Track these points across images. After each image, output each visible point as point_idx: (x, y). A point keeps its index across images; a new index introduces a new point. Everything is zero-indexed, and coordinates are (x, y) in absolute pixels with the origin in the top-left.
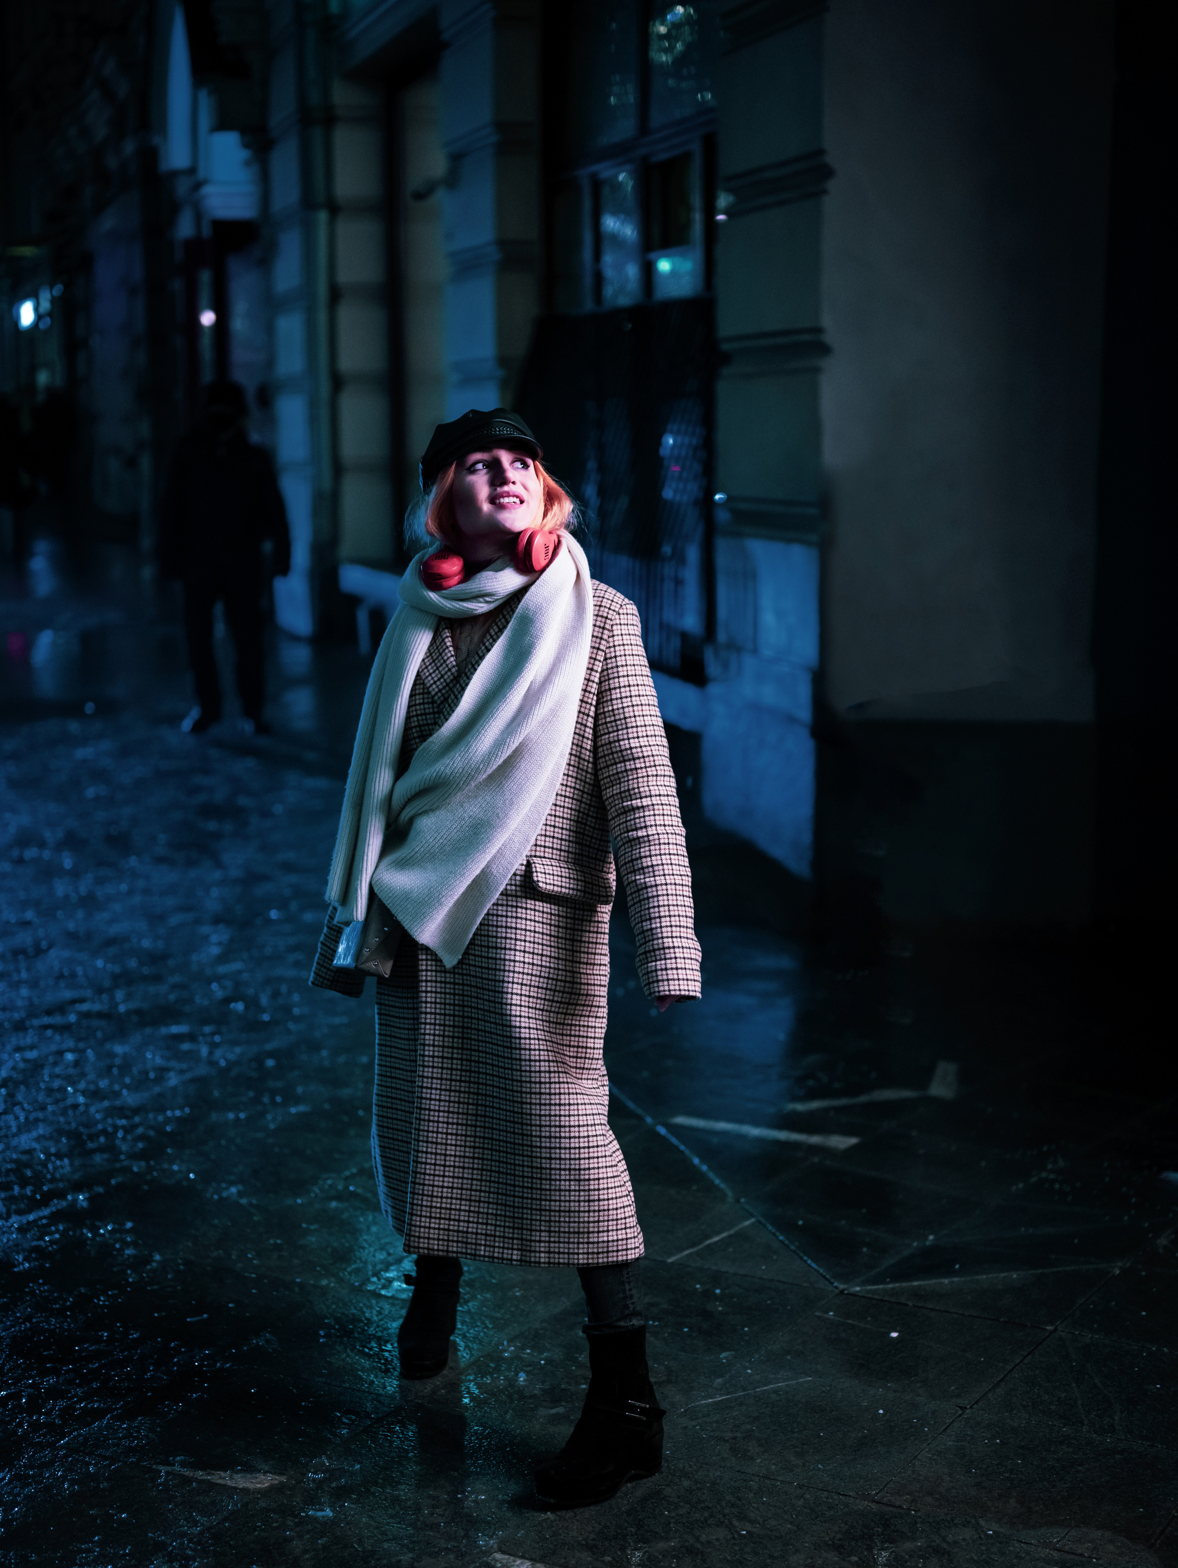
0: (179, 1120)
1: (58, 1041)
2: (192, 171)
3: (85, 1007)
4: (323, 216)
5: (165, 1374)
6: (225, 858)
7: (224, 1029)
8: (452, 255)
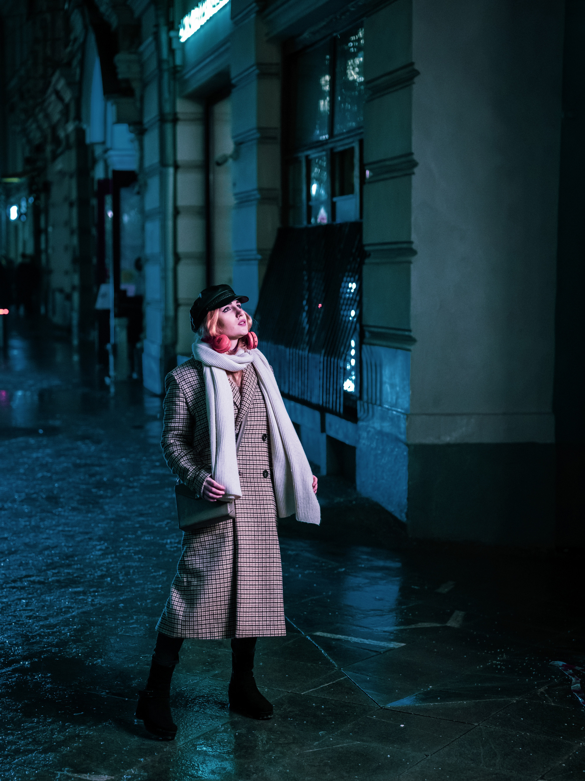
0: (75, 630)
1: (18, 594)
2: (104, 143)
3: (32, 579)
4: (171, 170)
5: (62, 736)
6: (106, 507)
7: (100, 590)
8: (235, 195)
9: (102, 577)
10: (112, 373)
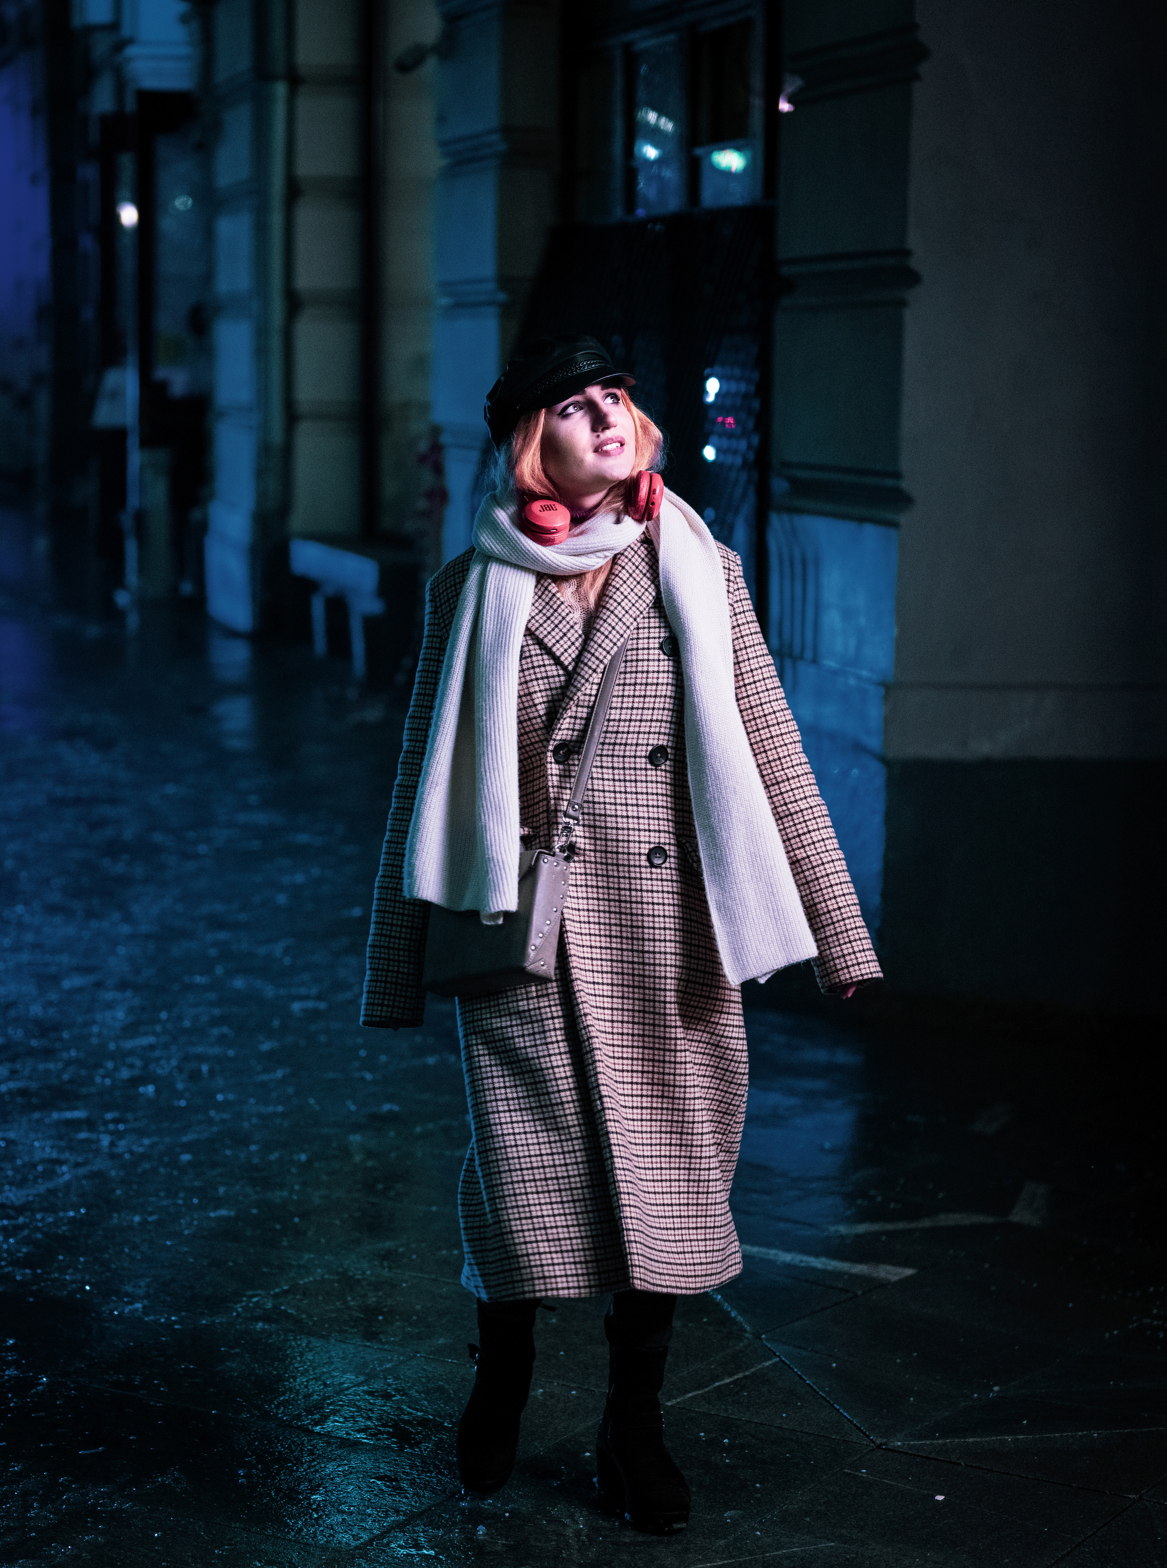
0: (72, 1221)
2: (114, 26)
4: (280, 89)
5: (51, 1513)
6: (136, 909)
7: (130, 1116)
8: (444, 144)
9: (135, 1082)
10: (132, 577)
